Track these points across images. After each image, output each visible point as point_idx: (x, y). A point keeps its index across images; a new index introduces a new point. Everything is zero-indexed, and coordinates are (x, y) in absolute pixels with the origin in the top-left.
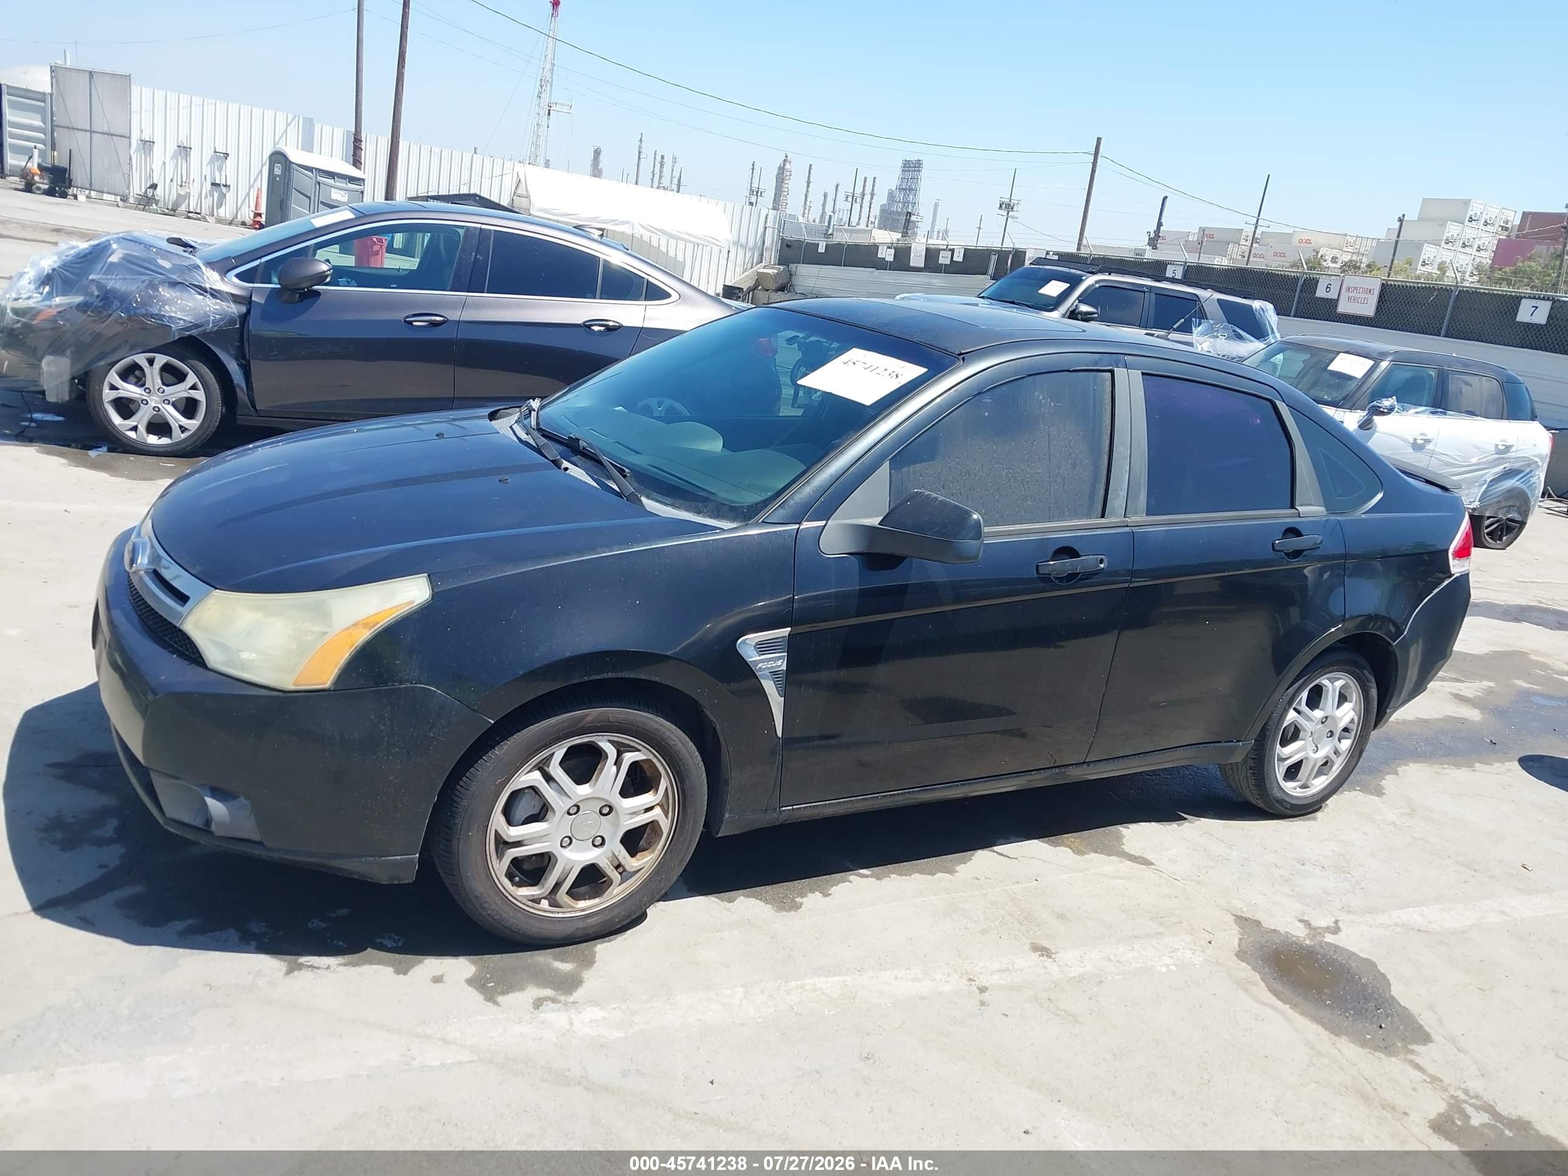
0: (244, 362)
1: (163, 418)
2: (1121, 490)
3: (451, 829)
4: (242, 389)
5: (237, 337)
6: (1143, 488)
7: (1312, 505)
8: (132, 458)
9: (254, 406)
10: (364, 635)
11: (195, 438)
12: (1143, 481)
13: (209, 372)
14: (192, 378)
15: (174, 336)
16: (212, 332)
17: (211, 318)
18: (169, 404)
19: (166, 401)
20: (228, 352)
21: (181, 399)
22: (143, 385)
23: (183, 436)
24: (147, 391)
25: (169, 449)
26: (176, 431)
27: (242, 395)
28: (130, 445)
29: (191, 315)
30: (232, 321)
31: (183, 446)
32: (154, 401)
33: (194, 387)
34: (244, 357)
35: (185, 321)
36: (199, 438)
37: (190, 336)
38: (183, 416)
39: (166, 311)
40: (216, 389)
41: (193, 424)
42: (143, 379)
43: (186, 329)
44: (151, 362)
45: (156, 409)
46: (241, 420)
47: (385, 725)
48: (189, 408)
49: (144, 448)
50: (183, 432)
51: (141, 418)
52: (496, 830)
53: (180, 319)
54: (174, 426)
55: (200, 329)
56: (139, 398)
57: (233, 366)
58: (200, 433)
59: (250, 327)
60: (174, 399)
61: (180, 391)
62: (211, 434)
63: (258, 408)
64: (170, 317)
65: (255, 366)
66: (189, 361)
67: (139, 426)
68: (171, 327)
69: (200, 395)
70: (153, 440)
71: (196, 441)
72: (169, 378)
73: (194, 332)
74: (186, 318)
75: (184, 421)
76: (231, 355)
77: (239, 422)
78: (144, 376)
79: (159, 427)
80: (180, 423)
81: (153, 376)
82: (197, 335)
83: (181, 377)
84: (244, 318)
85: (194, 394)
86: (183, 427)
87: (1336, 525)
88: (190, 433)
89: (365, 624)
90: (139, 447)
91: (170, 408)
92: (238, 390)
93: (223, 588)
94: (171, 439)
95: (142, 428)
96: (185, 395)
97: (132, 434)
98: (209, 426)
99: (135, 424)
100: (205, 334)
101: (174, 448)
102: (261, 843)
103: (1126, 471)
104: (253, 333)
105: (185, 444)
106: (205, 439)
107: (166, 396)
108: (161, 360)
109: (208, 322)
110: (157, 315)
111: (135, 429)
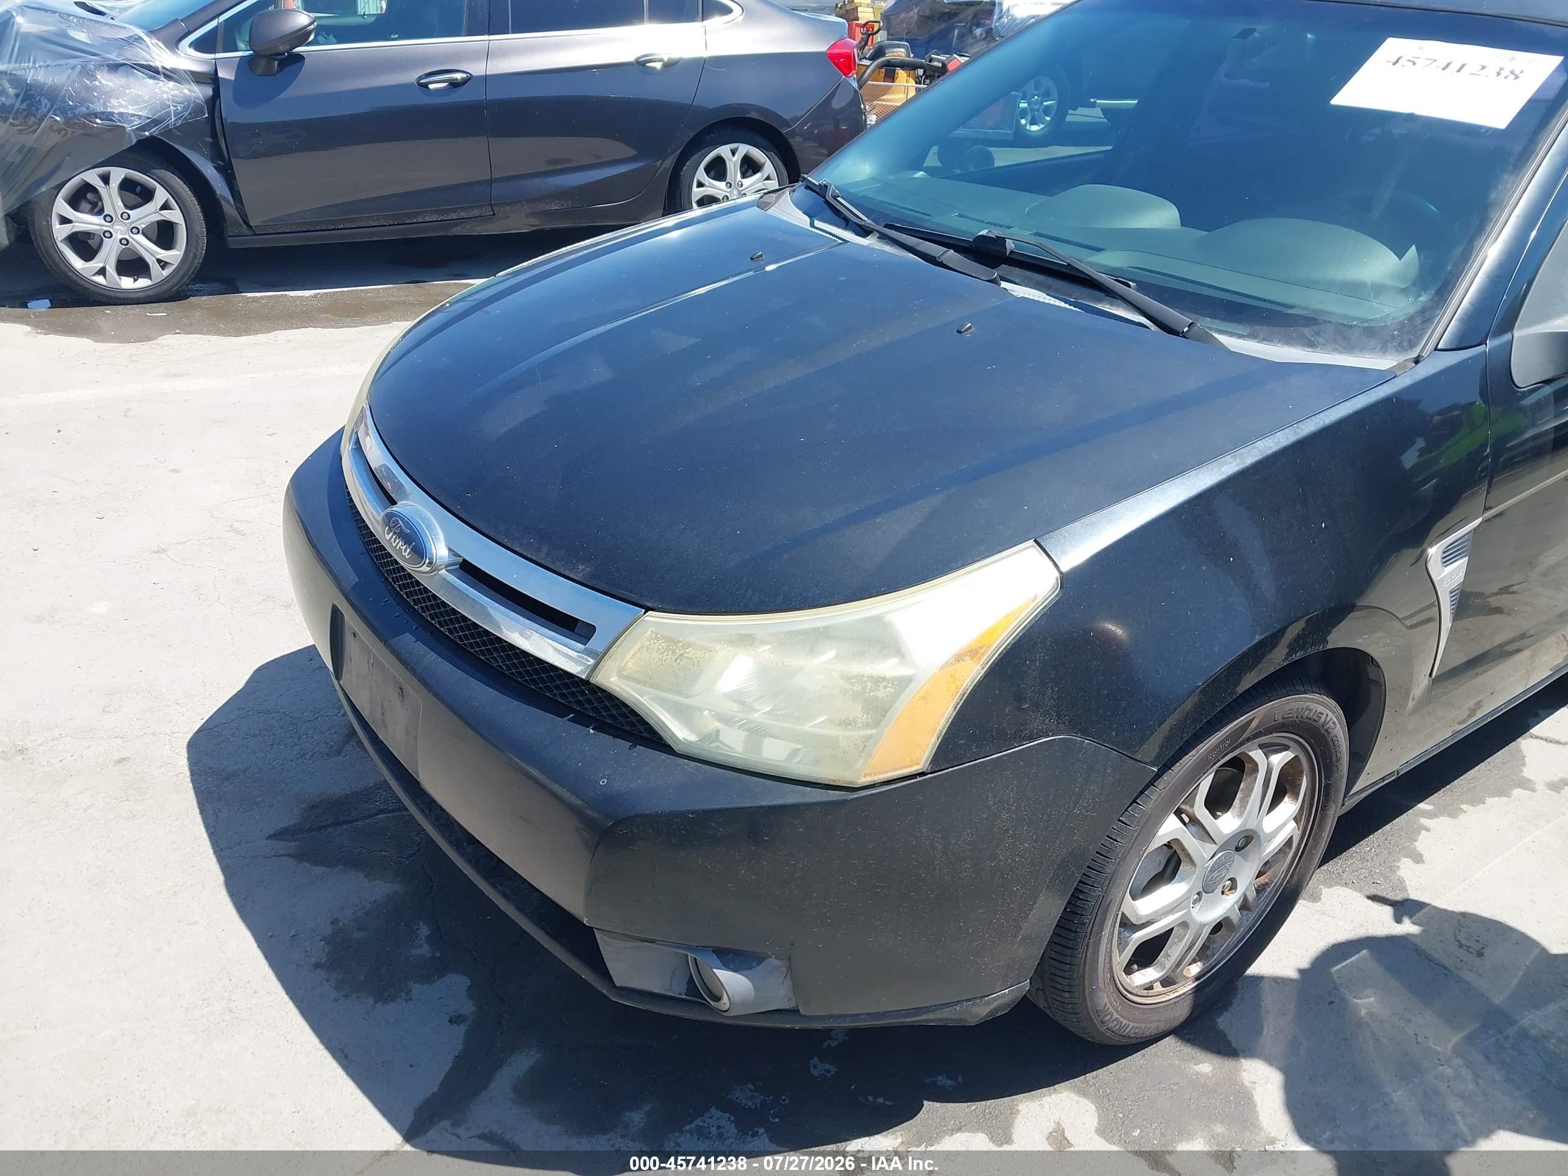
0: (222, 164)
1: (134, 252)
3: (1076, 932)
4: (228, 201)
5: (207, 129)
8: (108, 310)
9: (246, 223)
10: (973, 672)
11: (181, 274)
13: (182, 183)
14: (161, 195)
15: (131, 140)
16: (176, 128)
17: (172, 108)
18: (138, 232)
19: (134, 230)
20: (202, 154)
21: (151, 224)
22: (101, 212)
23: (166, 273)
24: (108, 219)
25: (151, 293)
26: (155, 267)
27: (229, 209)
28: (100, 294)
29: (146, 107)
30: (197, 110)
31: (166, 287)
32: (120, 231)
33: (166, 206)
34: (222, 157)
35: (140, 117)
36: (186, 273)
37: (152, 138)
38: (158, 246)
39: (113, 107)
40: (194, 206)
41: (174, 256)
42: (100, 203)
43: (143, 128)
44: (106, 179)
45: (124, 242)
46: (234, 243)
47: (1009, 811)
48: (164, 234)
49: (119, 295)
50: (163, 268)
51: (108, 255)
52: (1123, 913)
53: (133, 115)
54: (151, 261)
55: (162, 126)
56: (101, 230)
57: (209, 171)
58: (186, 267)
59: (224, 115)
60: (144, 226)
61: (148, 214)
62: (199, 265)
63: (251, 224)
64: (121, 114)
65: (239, 167)
66: (154, 171)
67: (107, 267)
68: (123, 127)
69: (175, 216)
70: (127, 283)
71: (183, 278)
72: (134, 199)
73: (154, 131)
74: (140, 113)
75: (163, 254)
76: (205, 156)
77: (232, 247)
78: (100, 199)
79: (132, 265)
80: (158, 257)
81: (112, 198)
82: (160, 134)
83: (147, 195)
84: (214, 101)
85: (167, 215)
86: (162, 261)
88: (172, 268)
89: (973, 653)
90: (113, 294)
91: (140, 238)
92: (223, 203)
93: (667, 607)
94: (151, 279)
95: (111, 270)
96: (157, 218)
97: (100, 279)
98: (195, 255)
99: (101, 265)
100: (168, 132)
101: (156, 291)
102: (795, 1011)
104: (229, 121)
105: (171, 283)
106: (193, 272)
107: (133, 222)
108: (118, 174)
109: (168, 114)
110: (103, 113)
111: (102, 272)
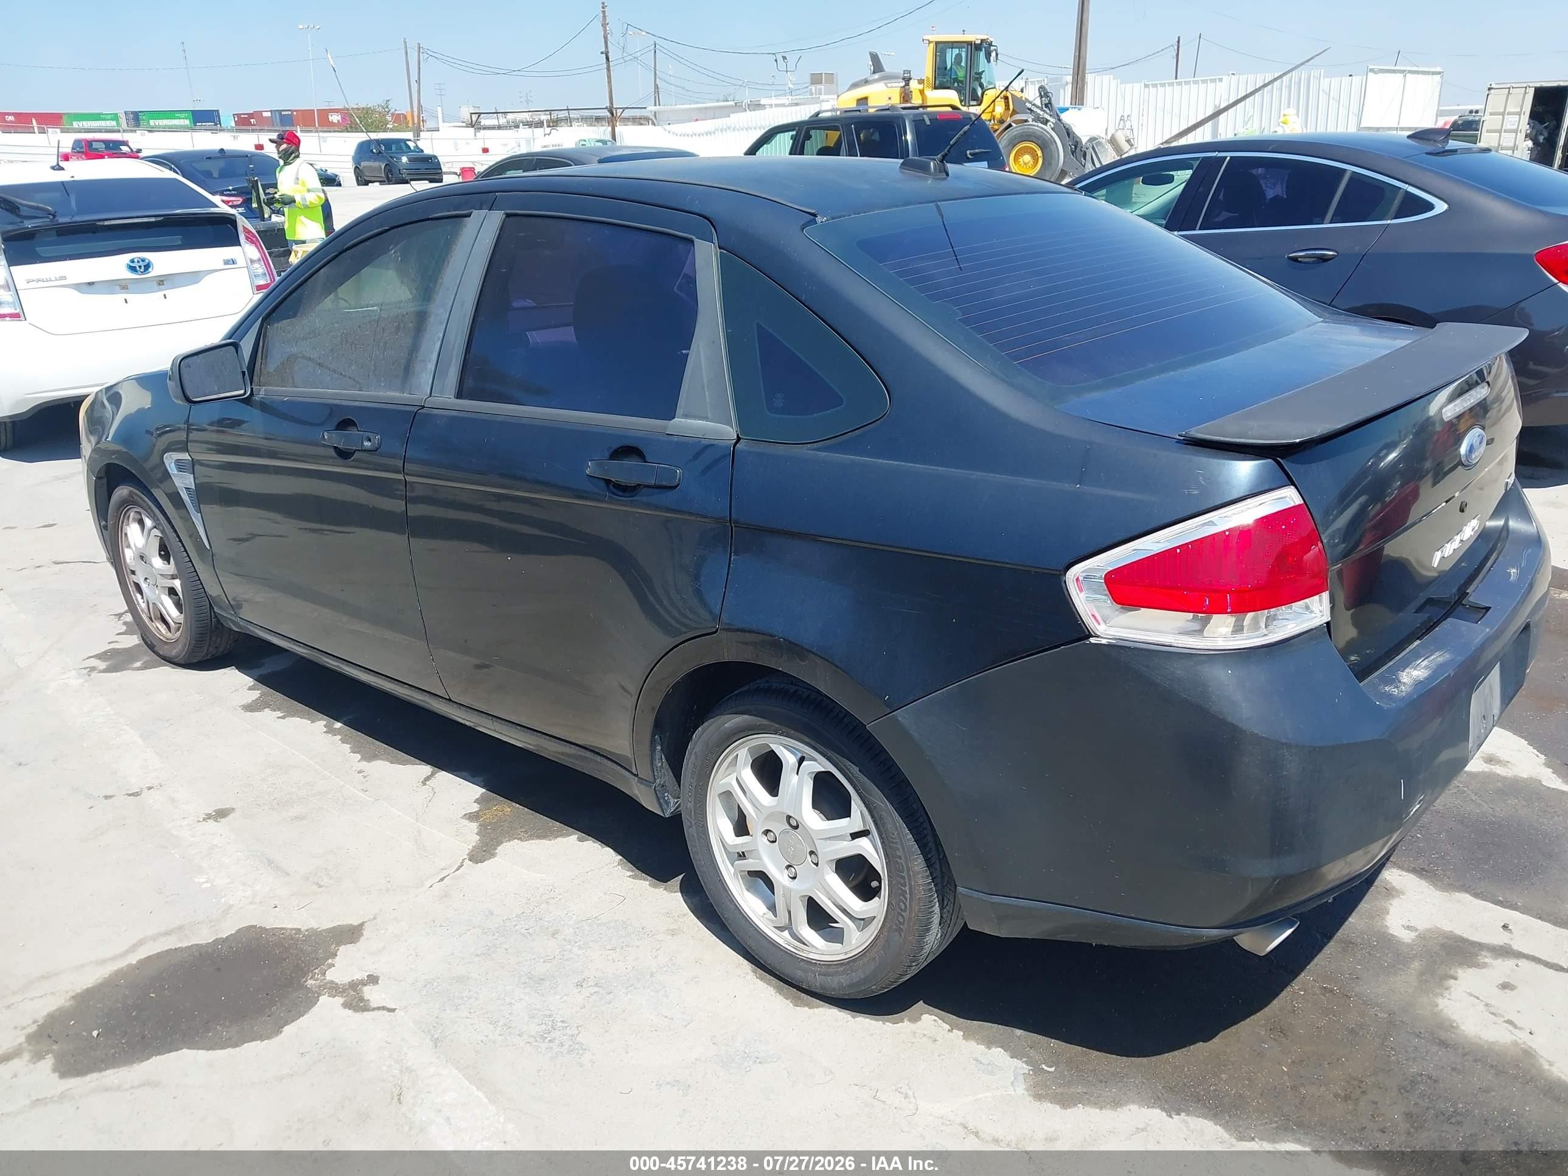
2: (430, 362)
6: (454, 361)
7: (706, 419)
12: (455, 353)
87: (724, 457)
103: (439, 339)
